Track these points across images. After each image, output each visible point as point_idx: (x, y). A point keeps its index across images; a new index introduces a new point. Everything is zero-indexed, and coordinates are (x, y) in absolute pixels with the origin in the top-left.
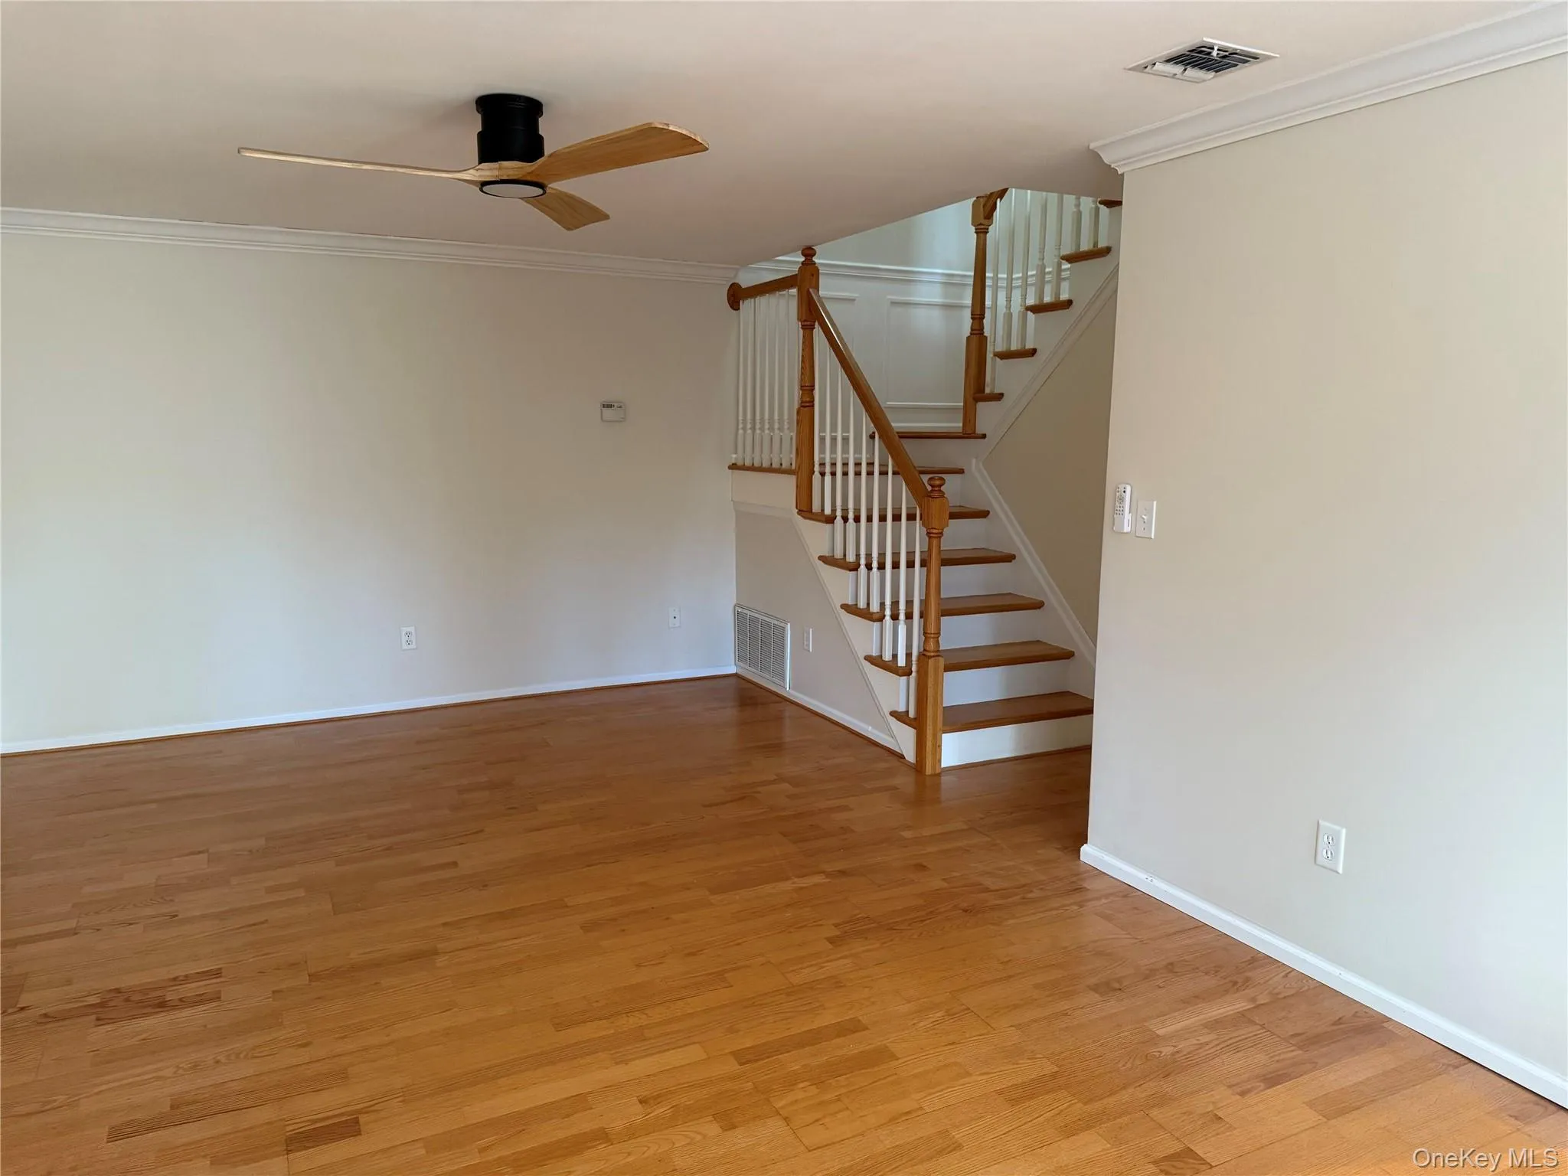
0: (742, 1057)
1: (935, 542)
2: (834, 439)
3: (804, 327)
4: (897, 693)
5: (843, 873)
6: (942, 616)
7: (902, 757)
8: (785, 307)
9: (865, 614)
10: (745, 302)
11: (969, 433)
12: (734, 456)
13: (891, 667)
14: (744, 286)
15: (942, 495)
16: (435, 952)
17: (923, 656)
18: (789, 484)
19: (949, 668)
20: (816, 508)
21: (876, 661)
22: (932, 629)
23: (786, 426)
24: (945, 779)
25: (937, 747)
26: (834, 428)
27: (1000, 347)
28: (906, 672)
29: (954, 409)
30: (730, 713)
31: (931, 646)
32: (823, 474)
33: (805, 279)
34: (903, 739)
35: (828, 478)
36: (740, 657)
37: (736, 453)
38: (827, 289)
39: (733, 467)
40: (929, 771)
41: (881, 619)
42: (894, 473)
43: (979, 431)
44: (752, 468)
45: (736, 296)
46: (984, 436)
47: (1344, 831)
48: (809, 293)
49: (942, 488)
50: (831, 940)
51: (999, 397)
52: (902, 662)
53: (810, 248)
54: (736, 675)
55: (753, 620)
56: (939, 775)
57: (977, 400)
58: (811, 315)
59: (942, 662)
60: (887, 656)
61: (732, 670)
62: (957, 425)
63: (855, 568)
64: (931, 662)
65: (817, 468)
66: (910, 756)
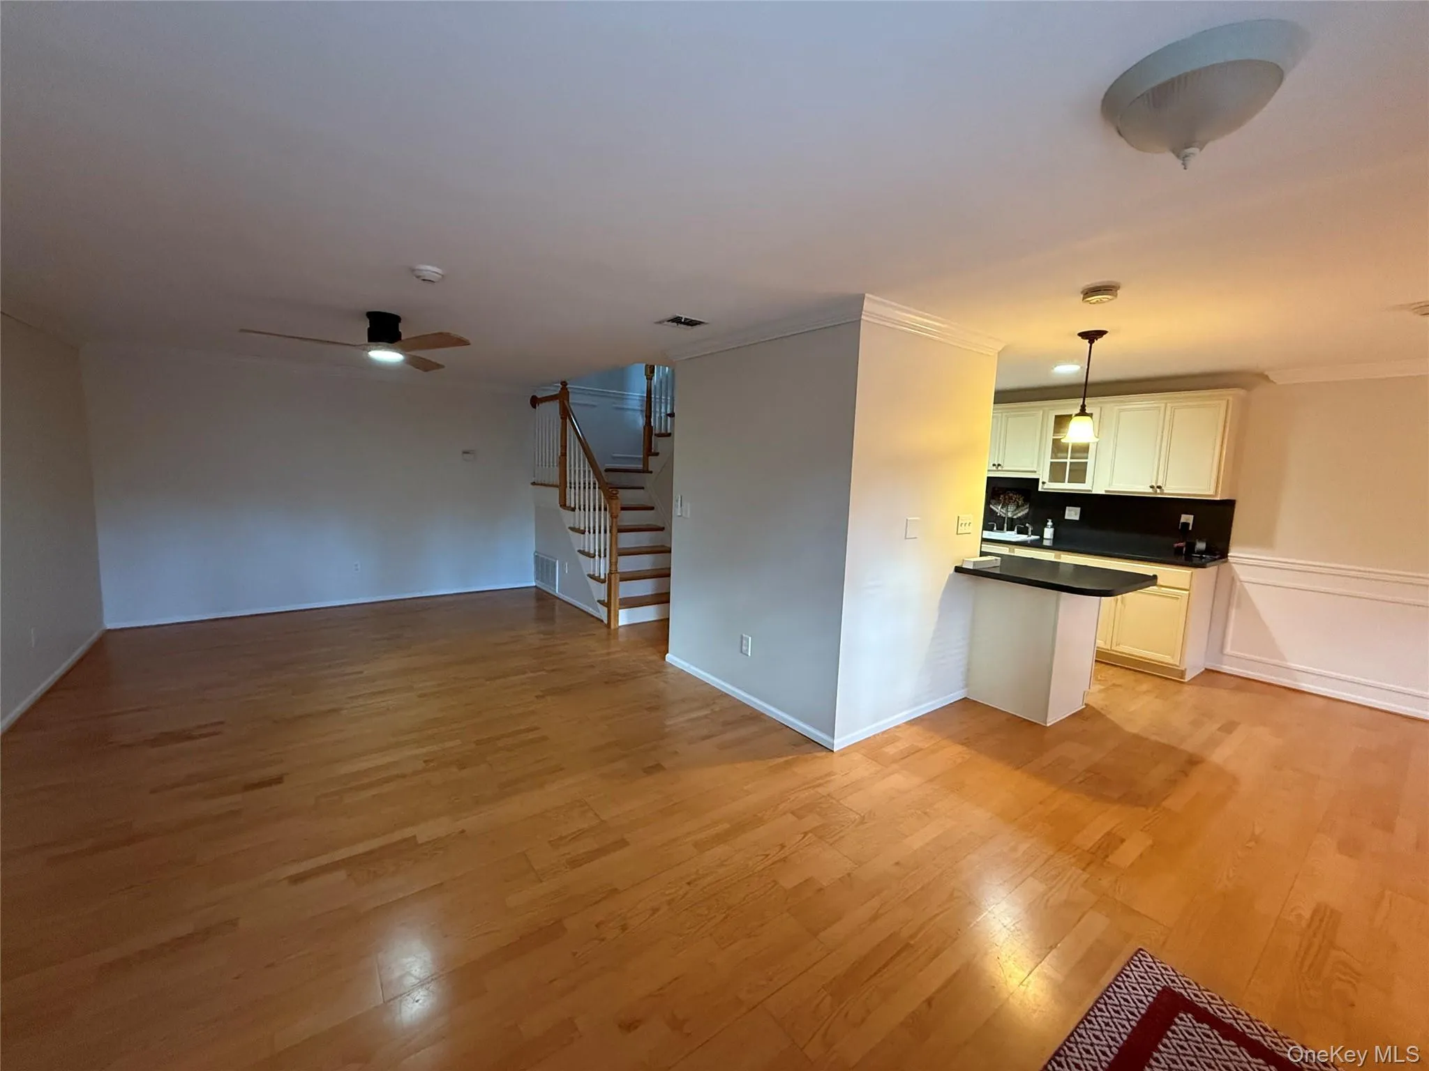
0: (478, 743)
1: (614, 520)
2: (579, 471)
3: (562, 418)
4: (600, 591)
5: (553, 670)
6: (619, 555)
7: (602, 621)
8: (554, 407)
9: (588, 555)
10: (540, 405)
11: (646, 470)
12: (533, 478)
13: (597, 579)
14: (539, 397)
15: (617, 498)
16: (341, 709)
17: (610, 573)
18: (556, 492)
19: (622, 580)
20: (568, 504)
21: (592, 577)
22: (613, 560)
23: (555, 464)
24: (620, 630)
25: (617, 615)
26: (579, 466)
27: (657, 432)
28: (603, 582)
29: (639, 459)
30: (532, 603)
31: (613, 569)
32: (571, 488)
33: (563, 396)
34: (602, 613)
35: (573, 489)
36: (537, 578)
37: (534, 476)
38: (573, 399)
39: (534, 484)
40: (612, 627)
41: (594, 557)
42: (599, 488)
43: (650, 469)
44: (542, 485)
45: (535, 401)
46: (651, 472)
47: (750, 638)
48: (564, 404)
49: (618, 495)
50: (537, 697)
51: (657, 454)
52: (602, 577)
53: (565, 382)
54: (536, 586)
55: (542, 559)
56: (618, 629)
57: (648, 455)
58: (565, 413)
59: (618, 576)
60: (597, 575)
61: (534, 584)
62: (640, 466)
63: (583, 532)
64: (613, 576)
65: (568, 485)
66: (606, 622)
